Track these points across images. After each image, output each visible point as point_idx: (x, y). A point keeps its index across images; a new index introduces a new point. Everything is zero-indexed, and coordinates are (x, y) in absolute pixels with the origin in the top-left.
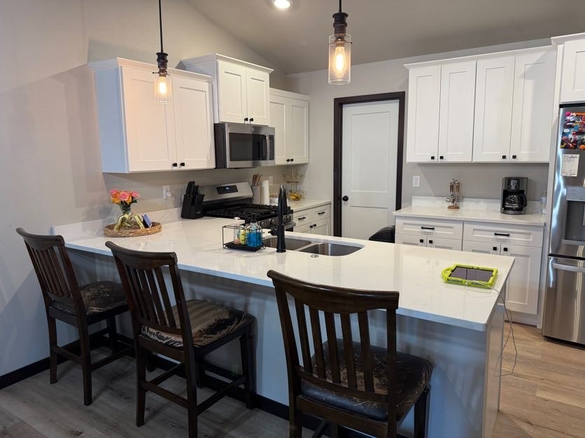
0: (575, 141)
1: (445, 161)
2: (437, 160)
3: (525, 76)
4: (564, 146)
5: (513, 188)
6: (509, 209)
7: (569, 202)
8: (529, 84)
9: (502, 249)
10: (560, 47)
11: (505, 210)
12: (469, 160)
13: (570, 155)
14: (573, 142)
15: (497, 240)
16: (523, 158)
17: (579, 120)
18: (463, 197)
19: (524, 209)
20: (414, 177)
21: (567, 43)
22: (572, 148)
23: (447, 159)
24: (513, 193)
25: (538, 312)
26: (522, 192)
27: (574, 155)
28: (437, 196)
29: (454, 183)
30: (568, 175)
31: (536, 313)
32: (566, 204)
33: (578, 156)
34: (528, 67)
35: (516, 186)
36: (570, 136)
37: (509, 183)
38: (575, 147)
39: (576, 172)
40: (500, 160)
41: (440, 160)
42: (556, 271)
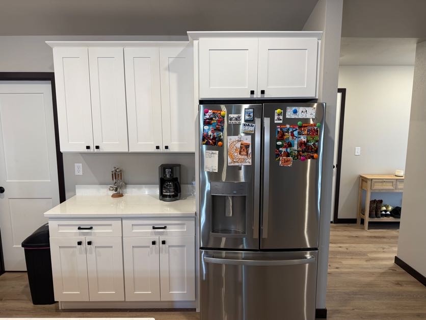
0: (214, 138)
1: (101, 150)
2: (93, 149)
3: (169, 69)
4: (205, 142)
5: (168, 176)
6: (166, 196)
7: (213, 196)
8: (173, 77)
9: (161, 243)
10: (196, 42)
11: (163, 197)
12: (126, 150)
13: (211, 152)
14: (212, 139)
15: (156, 234)
16: (175, 148)
17: (216, 118)
18: (126, 184)
19: (179, 194)
20: (76, 165)
21: (201, 39)
22: (211, 144)
23: (104, 149)
24: (169, 181)
25: (196, 297)
26: (176, 179)
27: (214, 152)
28: (101, 184)
29: (116, 171)
30: (211, 171)
31: (194, 299)
32: (211, 197)
33: (217, 152)
34: (171, 60)
35: (170, 175)
36: (210, 133)
37: (164, 172)
38: (215, 144)
39: (217, 167)
40: (154, 150)
41: (96, 150)
42: (207, 264)
